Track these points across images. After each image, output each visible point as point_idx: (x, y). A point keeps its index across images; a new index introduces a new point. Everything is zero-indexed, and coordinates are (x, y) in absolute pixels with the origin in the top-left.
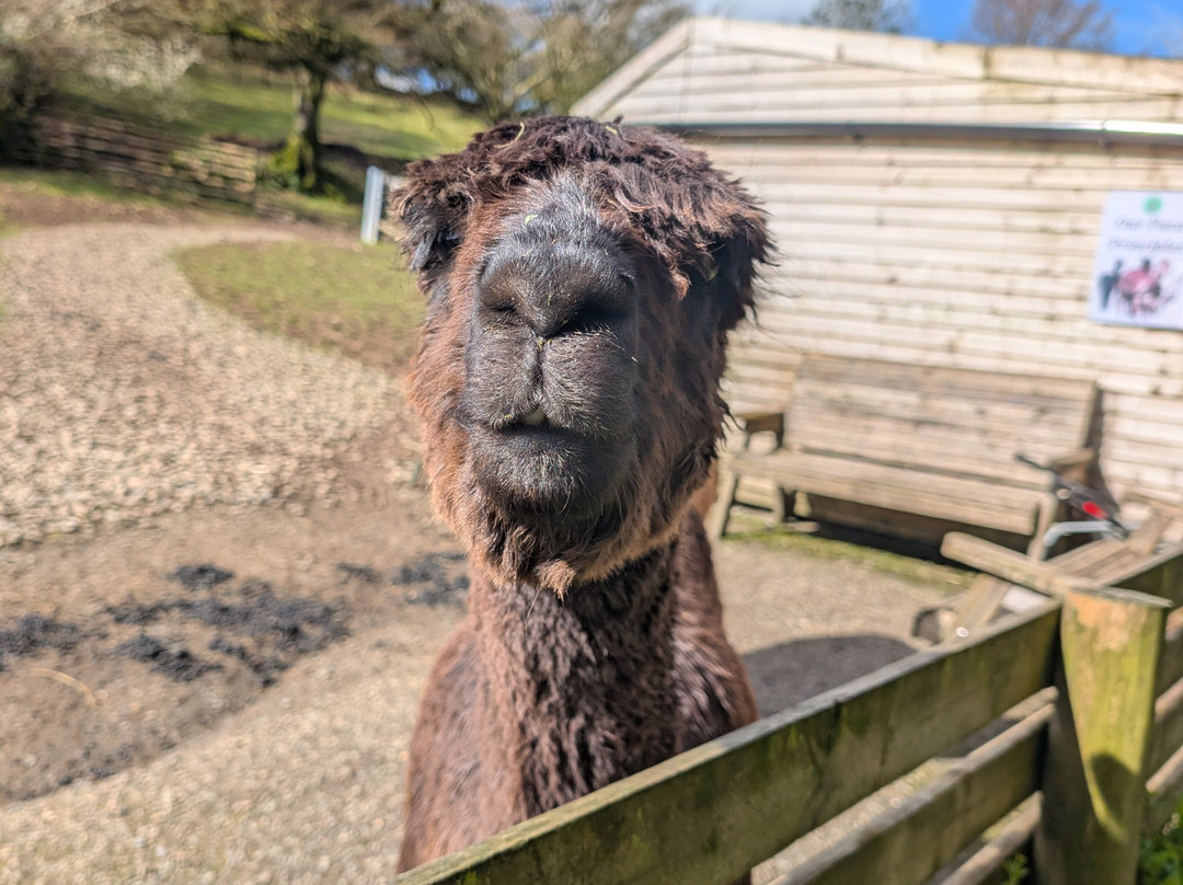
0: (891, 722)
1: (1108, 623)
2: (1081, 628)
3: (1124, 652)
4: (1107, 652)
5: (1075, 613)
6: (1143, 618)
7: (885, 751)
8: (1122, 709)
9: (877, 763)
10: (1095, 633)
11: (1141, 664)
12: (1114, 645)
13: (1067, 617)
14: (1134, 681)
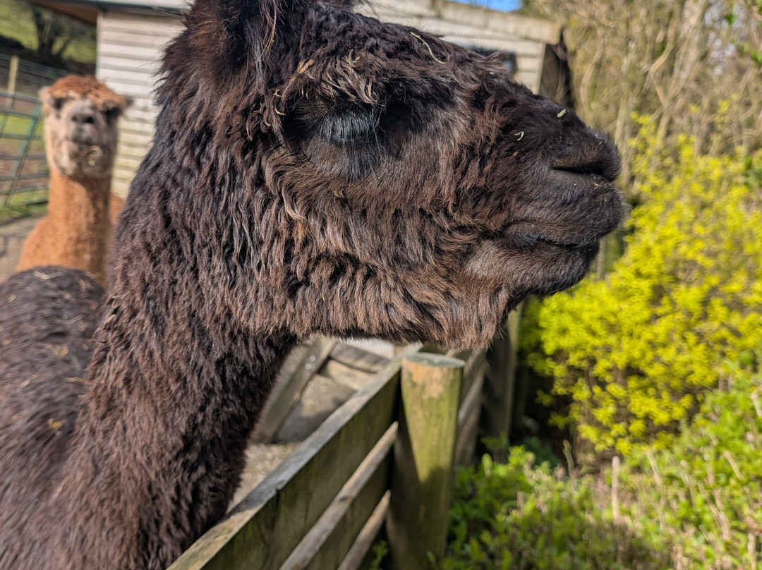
0: (311, 488)
1: (431, 381)
2: (414, 385)
3: (441, 398)
4: (431, 399)
5: (410, 375)
6: (451, 376)
7: (307, 510)
8: (440, 435)
9: (302, 521)
10: (423, 387)
11: (450, 406)
12: (435, 395)
13: (405, 377)
14: (446, 416)
